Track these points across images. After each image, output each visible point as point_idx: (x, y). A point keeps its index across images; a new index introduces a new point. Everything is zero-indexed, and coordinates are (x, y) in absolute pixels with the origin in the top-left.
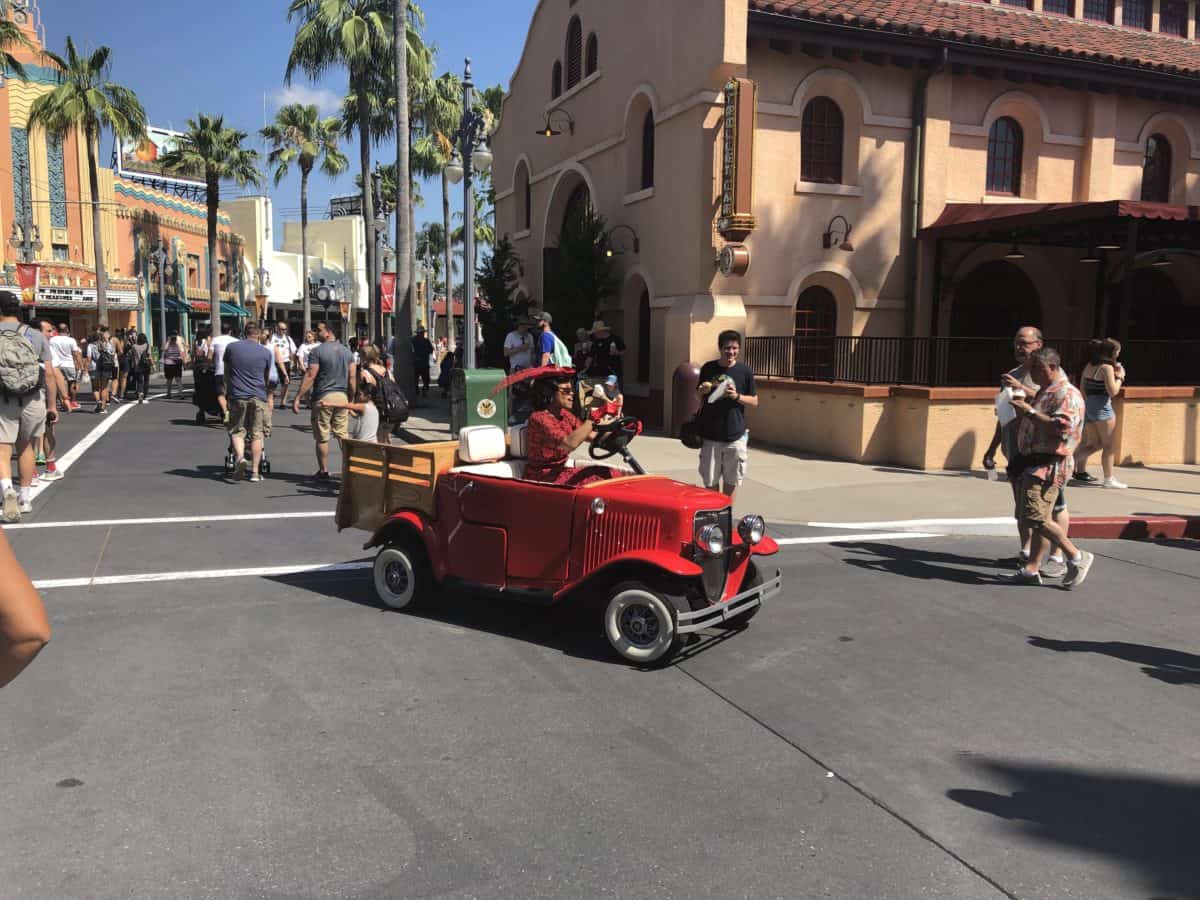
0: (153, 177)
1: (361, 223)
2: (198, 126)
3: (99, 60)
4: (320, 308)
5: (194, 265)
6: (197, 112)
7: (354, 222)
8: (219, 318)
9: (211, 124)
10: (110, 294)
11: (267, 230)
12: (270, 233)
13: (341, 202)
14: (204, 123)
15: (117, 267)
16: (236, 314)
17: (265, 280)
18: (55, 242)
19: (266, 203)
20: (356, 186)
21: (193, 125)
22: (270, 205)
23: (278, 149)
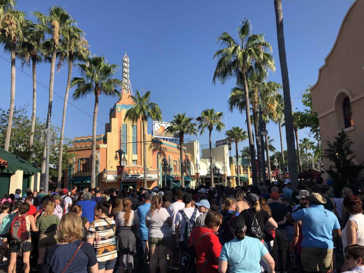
0: (163, 137)
1: (227, 147)
2: (177, 118)
3: (147, 95)
4: (216, 176)
5: (175, 164)
6: (177, 113)
7: (225, 147)
8: (184, 182)
9: (181, 116)
10: (148, 175)
11: (198, 151)
12: (199, 152)
13: (219, 141)
14: (179, 116)
15: (151, 166)
16: (188, 180)
17: (198, 167)
18: (133, 159)
19: (197, 143)
20: (226, 135)
21: (176, 117)
22: (198, 143)
23: (201, 124)
